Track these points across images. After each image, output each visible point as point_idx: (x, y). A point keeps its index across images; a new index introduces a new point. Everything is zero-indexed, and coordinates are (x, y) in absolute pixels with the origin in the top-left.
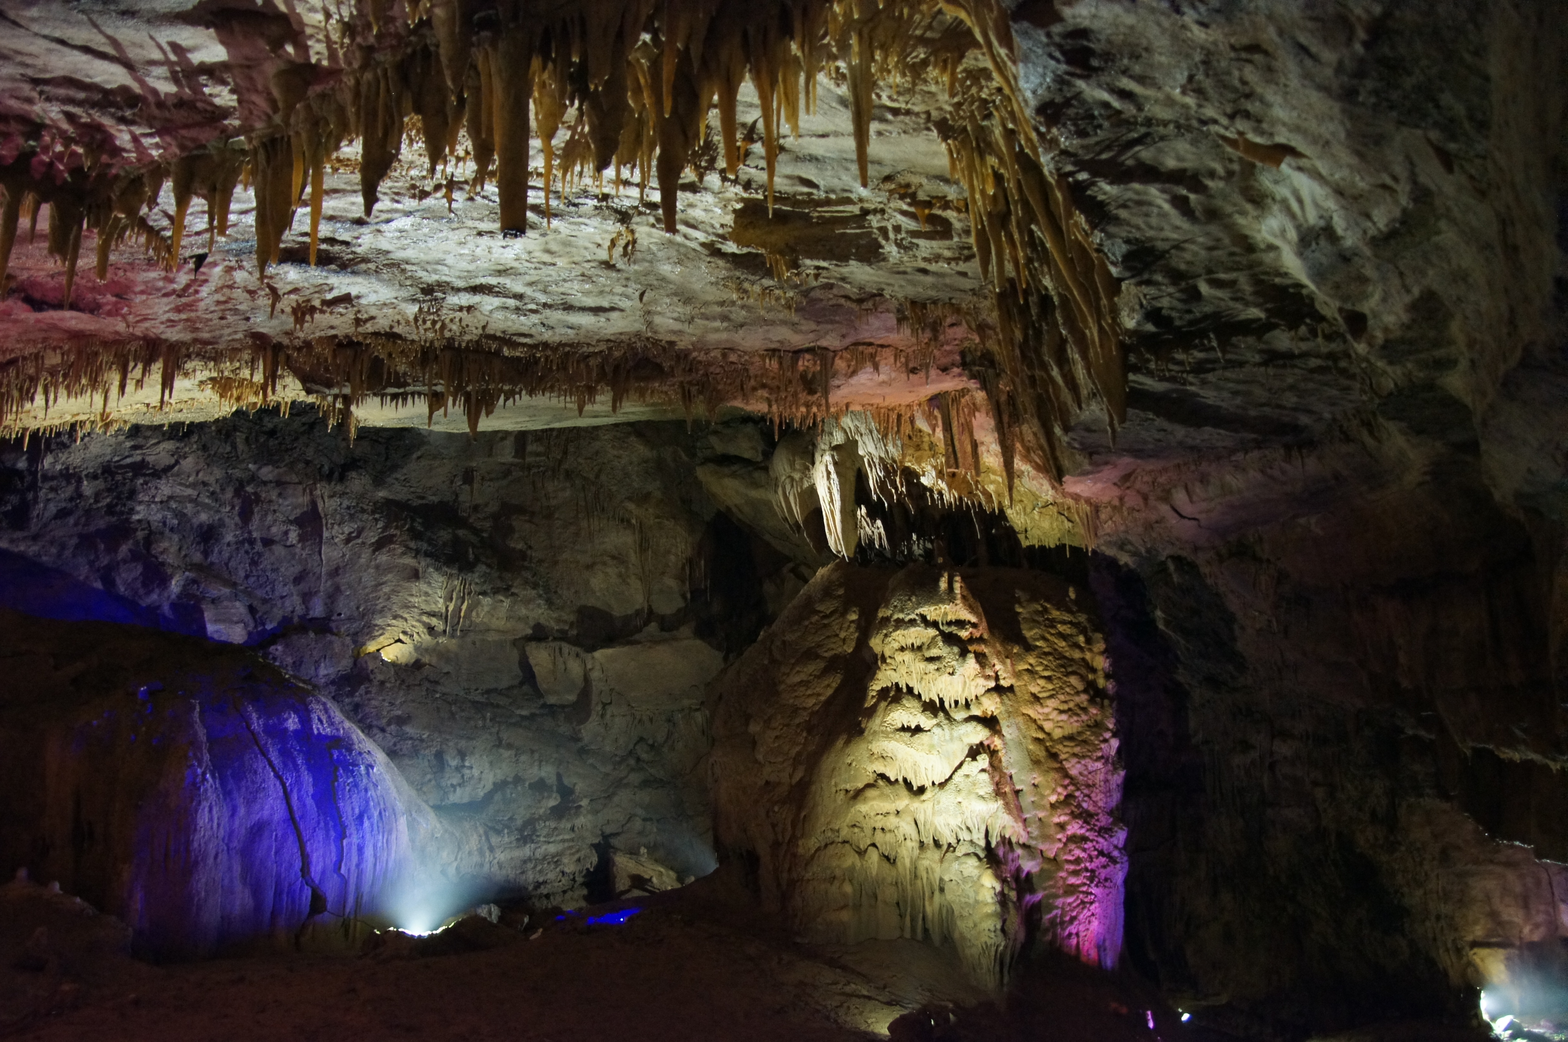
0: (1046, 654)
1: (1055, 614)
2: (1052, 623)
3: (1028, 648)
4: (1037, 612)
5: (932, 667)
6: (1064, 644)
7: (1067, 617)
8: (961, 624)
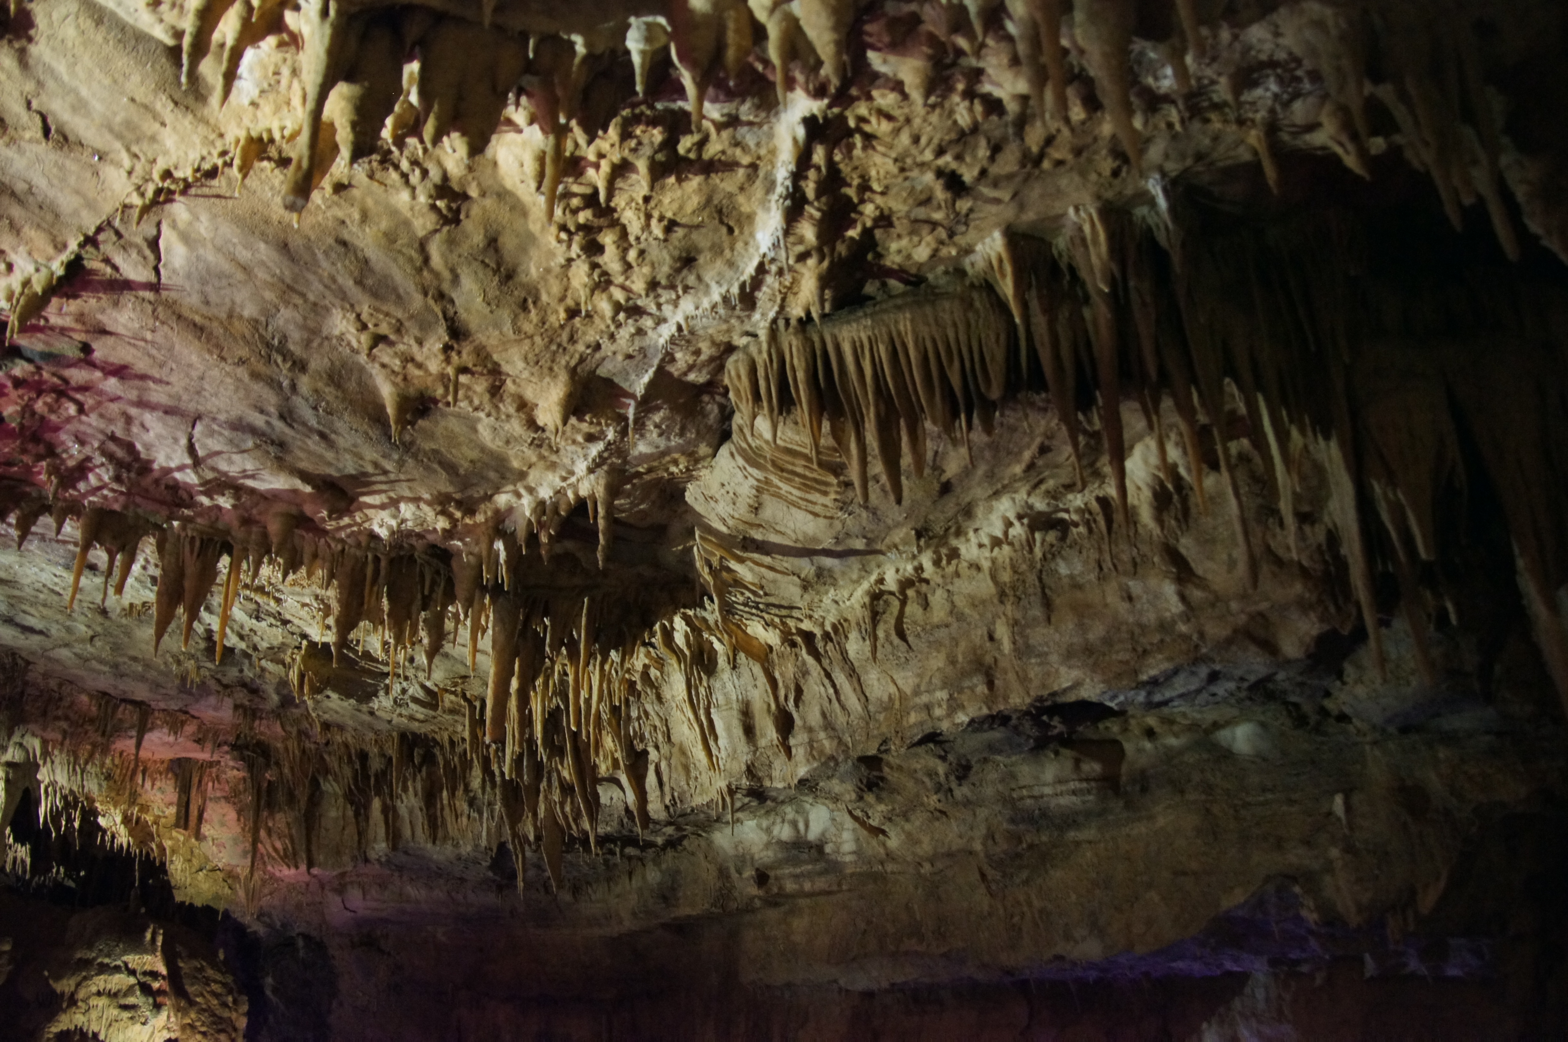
0: (204, 1010)
1: (210, 972)
2: (207, 981)
3: (191, 1003)
4: (196, 968)
5: (126, 1015)
6: (215, 1002)
7: (219, 977)
8: (154, 975)
